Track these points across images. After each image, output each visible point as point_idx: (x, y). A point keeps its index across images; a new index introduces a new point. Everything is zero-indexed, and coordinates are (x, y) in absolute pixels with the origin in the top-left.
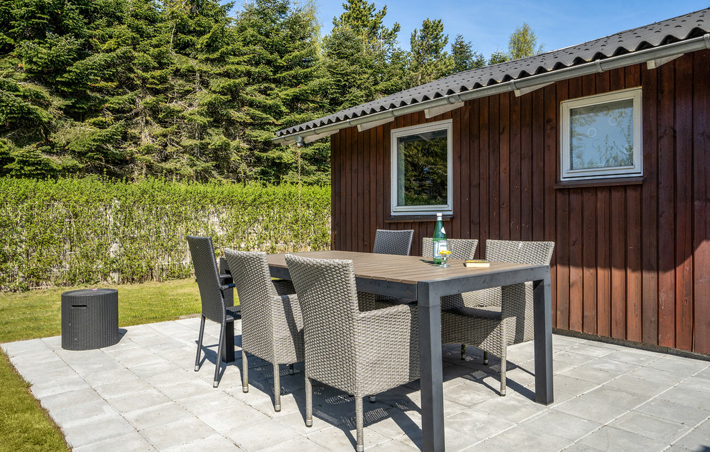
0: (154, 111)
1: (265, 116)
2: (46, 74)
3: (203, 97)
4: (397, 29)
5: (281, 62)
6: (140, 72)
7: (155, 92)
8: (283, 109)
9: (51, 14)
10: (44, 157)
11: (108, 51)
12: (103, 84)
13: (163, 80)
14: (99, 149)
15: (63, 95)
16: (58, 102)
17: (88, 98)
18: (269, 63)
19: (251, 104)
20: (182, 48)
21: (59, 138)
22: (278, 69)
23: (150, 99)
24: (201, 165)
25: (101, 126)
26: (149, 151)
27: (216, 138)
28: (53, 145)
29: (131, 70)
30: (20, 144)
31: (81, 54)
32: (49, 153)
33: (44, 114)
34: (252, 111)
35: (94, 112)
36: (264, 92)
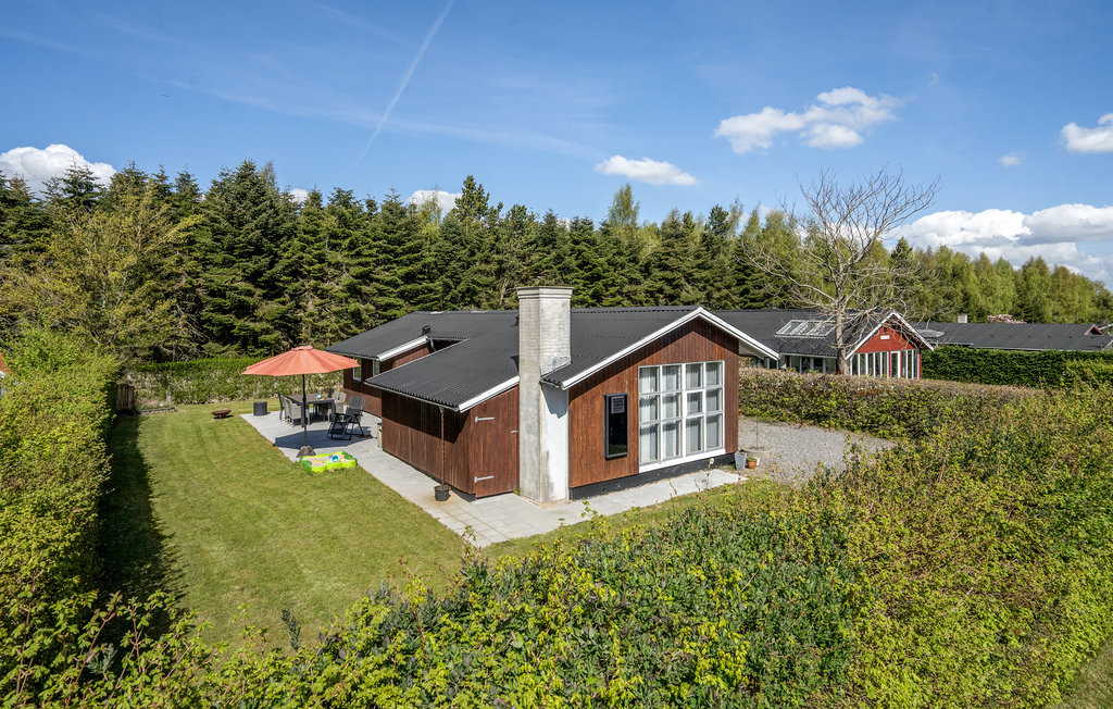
0: (315, 289)
1: (386, 288)
2: (253, 278)
3: (346, 279)
4: (500, 207)
5: (399, 250)
6: (306, 266)
7: (317, 278)
8: (400, 282)
9: (256, 246)
10: (252, 325)
11: (288, 258)
12: (284, 278)
13: (321, 270)
14: (280, 318)
15: (262, 288)
16: (259, 292)
17: (277, 287)
18: (392, 251)
19: (378, 281)
20: (334, 247)
21: (259, 313)
22: (397, 255)
23: (313, 282)
24: (343, 322)
25: (284, 303)
26: (311, 315)
27: (354, 305)
28: (256, 317)
29: (302, 267)
30: (239, 317)
31: (271, 265)
32: (254, 321)
33: (251, 301)
34: (378, 285)
35: (279, 295)
36: (387, 270)
